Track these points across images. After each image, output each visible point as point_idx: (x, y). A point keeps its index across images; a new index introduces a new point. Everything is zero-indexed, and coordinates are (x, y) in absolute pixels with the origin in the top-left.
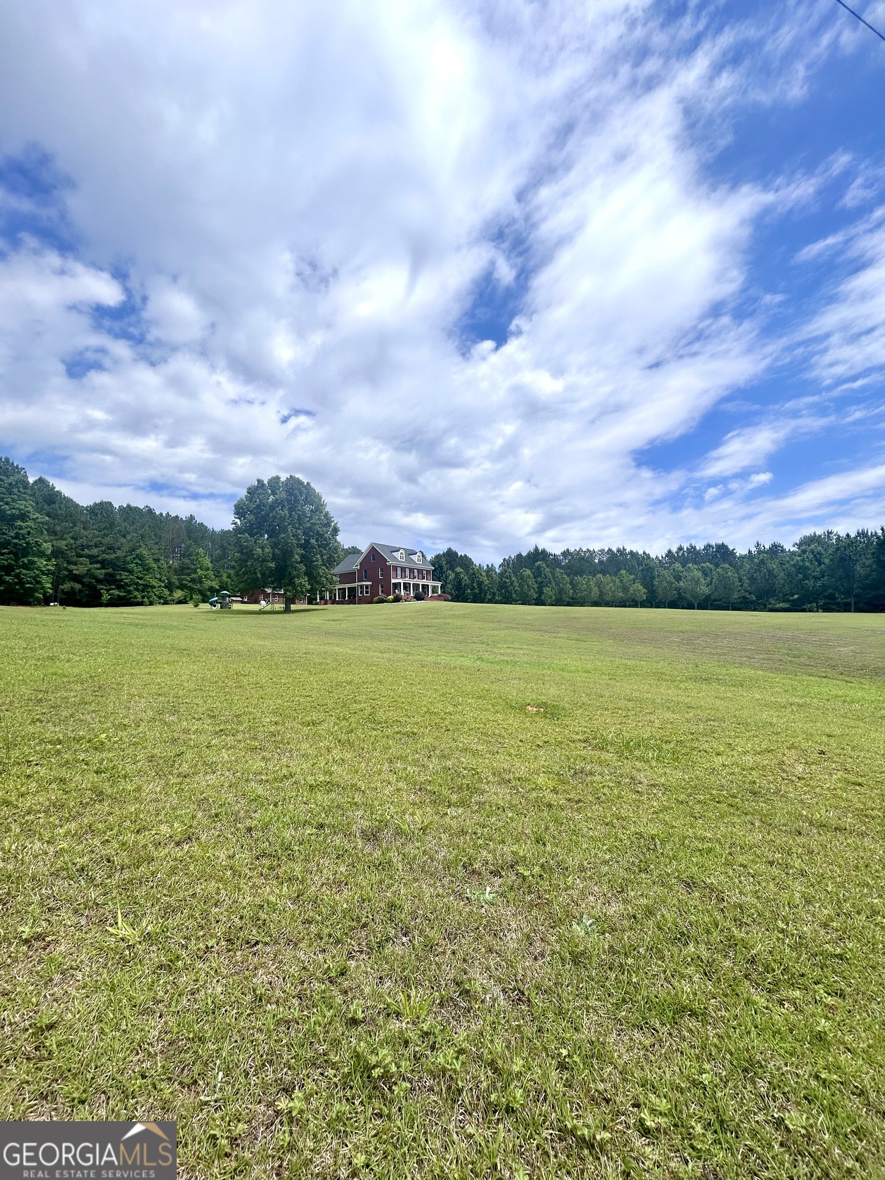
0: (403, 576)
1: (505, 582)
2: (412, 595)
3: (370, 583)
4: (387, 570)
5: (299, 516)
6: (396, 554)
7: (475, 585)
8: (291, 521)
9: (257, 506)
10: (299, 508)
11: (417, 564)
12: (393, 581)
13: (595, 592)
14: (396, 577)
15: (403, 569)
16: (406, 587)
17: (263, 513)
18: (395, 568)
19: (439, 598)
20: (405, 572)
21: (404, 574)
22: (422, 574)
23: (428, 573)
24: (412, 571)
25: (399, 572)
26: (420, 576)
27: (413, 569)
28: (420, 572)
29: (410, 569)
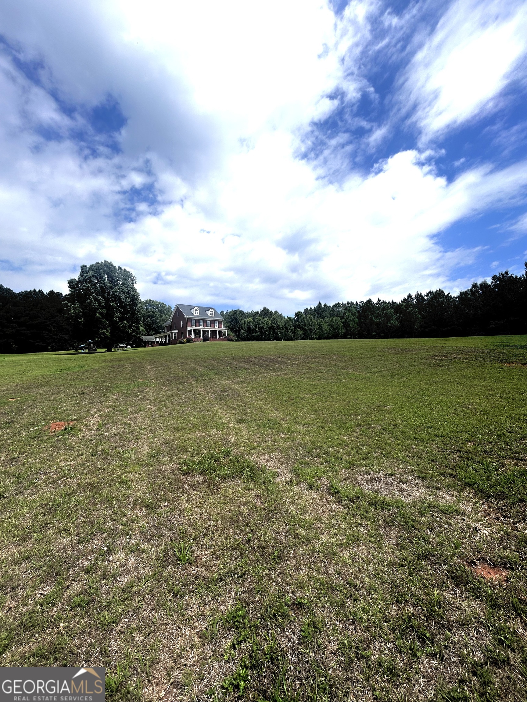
1: (274, 327)
2: (201, 338)
3: (177, 331)
4: (183, 321)
6: (193, 311)
11: (210, 317)
12: (188, 329)
14: (191, 326)
15: (197, 321)
16: (197, 332)
18: (190, 320)
19: (225, 339)
20: (199, 322)
21: (197, 324)
22: (215, 324)
23: (219, 322)
24: (205, 322)
25: (194, 322)
26: (213, 325)
27: (207, 320)
28: (213, 322)
29: (203, 321)
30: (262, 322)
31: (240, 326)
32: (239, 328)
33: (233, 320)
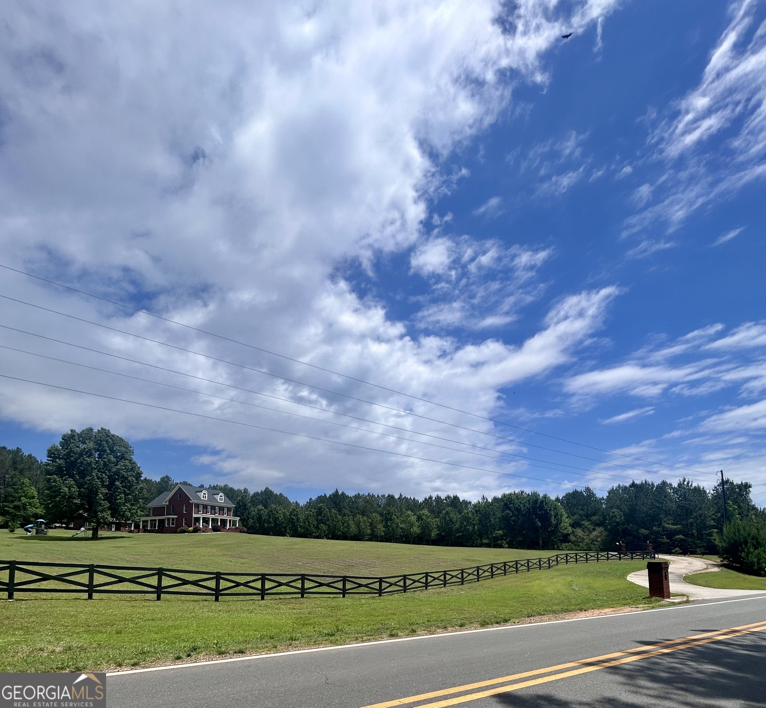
0: (205, 512)
1: (293, 519)
2: (210, 527)
3: (176, 517)
4: (189, 506)
5: (105, 462)
6: (199, 494)
7: (271, 520)
8: (98, 466)
9: (67, 452)
10: (105, 456)
11: (219, 503)
12: (194, 516)
13: (353, 529)
14: (198, 512)
15: (205, 507)
16: (206, 520)
17: (72, 459)
18: (197, 506)
19: (237, 530)
20: (207, 509)
21: (205, 510)
22: (223, 510)
23: (229, 509)
24: (213, 508)
25: (201, 508)
26: (221, 512)
27: (215, 507)
28: (221, 509)
29: (211, 506)
30: (277, 512)
31: (249, 513)
32: (247, 517)
33: (241, 506)
